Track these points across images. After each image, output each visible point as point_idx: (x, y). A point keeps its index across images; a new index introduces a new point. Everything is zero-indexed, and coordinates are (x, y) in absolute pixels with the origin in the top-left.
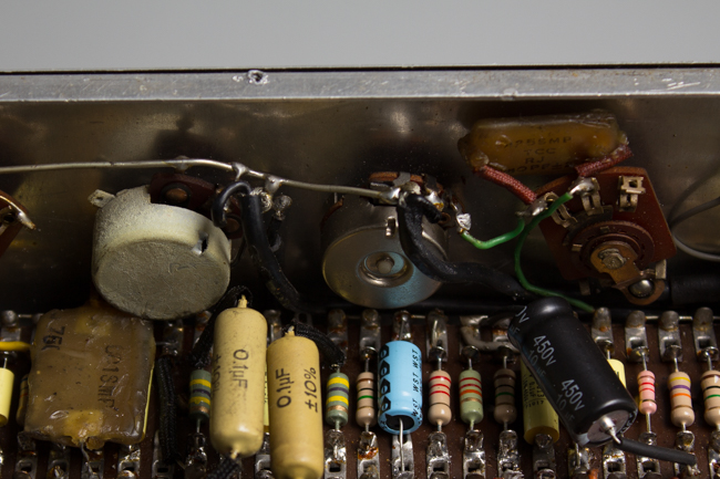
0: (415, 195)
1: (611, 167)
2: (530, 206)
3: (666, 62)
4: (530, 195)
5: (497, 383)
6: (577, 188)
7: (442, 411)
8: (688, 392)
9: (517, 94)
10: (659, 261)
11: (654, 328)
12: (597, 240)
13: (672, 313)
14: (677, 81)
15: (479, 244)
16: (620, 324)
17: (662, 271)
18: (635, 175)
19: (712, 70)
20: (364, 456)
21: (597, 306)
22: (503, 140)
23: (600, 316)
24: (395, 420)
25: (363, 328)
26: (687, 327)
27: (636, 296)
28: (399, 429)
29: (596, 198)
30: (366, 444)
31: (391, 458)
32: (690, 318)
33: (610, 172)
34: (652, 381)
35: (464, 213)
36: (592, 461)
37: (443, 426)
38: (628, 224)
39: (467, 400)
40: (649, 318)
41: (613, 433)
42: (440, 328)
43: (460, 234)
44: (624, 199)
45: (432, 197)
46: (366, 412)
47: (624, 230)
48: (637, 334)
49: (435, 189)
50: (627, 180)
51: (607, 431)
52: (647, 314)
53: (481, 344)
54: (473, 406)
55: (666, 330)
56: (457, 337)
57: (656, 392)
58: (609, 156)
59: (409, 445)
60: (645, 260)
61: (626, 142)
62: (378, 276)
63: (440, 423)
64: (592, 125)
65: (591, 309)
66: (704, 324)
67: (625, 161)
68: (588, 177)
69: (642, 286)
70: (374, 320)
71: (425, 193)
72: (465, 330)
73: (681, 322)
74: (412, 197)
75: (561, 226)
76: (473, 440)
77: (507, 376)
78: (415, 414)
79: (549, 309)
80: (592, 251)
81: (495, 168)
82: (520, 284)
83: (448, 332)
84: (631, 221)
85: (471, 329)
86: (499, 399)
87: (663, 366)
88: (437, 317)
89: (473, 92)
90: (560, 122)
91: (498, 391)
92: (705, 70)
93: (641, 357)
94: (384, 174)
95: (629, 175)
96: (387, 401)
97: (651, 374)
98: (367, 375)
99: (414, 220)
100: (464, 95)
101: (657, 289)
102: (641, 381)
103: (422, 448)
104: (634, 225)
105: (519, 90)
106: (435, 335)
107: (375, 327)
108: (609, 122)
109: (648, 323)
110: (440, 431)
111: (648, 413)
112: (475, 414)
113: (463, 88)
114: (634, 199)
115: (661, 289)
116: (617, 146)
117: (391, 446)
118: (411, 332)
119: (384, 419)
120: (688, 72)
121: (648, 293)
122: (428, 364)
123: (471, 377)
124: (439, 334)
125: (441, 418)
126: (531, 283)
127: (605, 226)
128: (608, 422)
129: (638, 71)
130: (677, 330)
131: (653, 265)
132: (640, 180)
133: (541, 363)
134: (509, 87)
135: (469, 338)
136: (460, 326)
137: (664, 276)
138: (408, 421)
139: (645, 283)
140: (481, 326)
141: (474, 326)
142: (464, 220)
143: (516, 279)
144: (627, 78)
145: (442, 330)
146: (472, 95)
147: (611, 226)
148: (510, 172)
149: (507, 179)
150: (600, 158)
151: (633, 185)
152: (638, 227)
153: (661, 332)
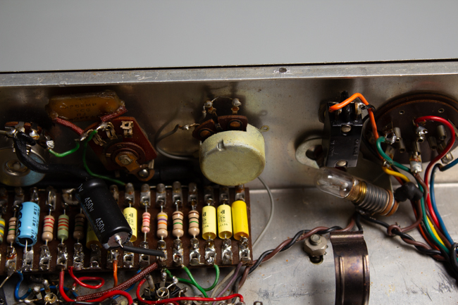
0: (22, 132)
1: (117, 117)
2: (80, 136)
3: (139, 67)
4: (80, 131)
5: (76, 220)
6: (100, 127)
7: (48, 235)
8: (166, 222)
9: (66, 84)
10: (151, 161)
11: (154, 192)
12: (118, 152)
13: (162, 185)
14: (142, 76)
15: (57, 154)
16: (139, 190)
17: (152, 165)
18: (129, 120)
19: (159, 71)
20: (9, 258)
21: (127, 183)
22: (63, 105)
23: (128, 187)
24: (23, 240)
25: (16, 197)
26: (170, 191)
27: (142, 177)
28: (25, 244)
29: (113, 131)
30: (11, 252)
31: (23, 259)
32: (170, 187)
33: (117, 119)
34: (149, 217)
35: (51, 140)
36: (118, 256)
37: (48, 242)
38: (130, 143)
39: (61, 229)
40: (151, 187)
41: (120, 243)
42: (52, 195)
43: (48, 151)
44: (126, 132)
45: (33, 134)
46: (11, 237)
47: (129, 146)
48: (147, 195)
49: (35, 129)
50: (124, 123)
51: (117, 242)
52: (150, 185)
53: (71, 202)
54: (63, 232)
55: (160, 193)
56: (61, 199)
57: (150, 223)
58: (116, 112)
59: (32, 252)
60: (143, 160)
61: (123, 105)
62: (14, 171)
63: (47, 241)
64: (105, 97)
65: (124, 184)
66: (177, 189)
67: (124, 114)
68: (107, 121)
69: (143, 172)
70: (21, 192)
71: (28, 131)
72: (64, 196)
73: (167, 189)
74: (19, 134)
75: (99, 145)
76: (62, 248)
77: (81, 217)
78: (32, 237)
79: (94, 184)
80: (115, 156)
81: (63, 119)
82: (88, 173)
83: (57, 197)
84: (133, 142)
85: (67, 195)
86: (76, 228)
87: (155, 209)
88: (50, 190)
89: (46, 83)
90: (90, 96)
91: (76, 224)
92: (156, 71)
93: (145, 206)
94: (12, 123)
95: (126, 120)
96: (19, 231)
97: (149, 214)
98: (14, 219)
99: (22, 145)
100: (41, 85)
101: (151, 173)
102: (144, 217)
103: (38, 253)
104: (133, 144)
105: (67, 82)
106: (50, 198)
107: (21, 196)
108: (113, 96)
109: (151, 190)
110: (46, 245)
111: (146, 233)
112: (64, 236)
113: (40, 81)
114: (131, 132)
115: (152, 174)
116: (119, 107)
117: (23, 253)
118: (39, 197)
119: (18, 240)
120: (147, 72)
121: (146, 176)
122: (44, 212)
123: (64, 217)
124: (52, 198)
125: (48, 238)
126: (93, 172)
127: (119, 145)
128: (118, 237)
129: (124, 72)
130: (165, 192)
131: (147, 162)
132: (130, 123)
133: (88, 210)
134: (63, 80)
135: (66, 199)
136: (62, 193)
137: (152, 167)
138: (30, 240)
139: (145, 171)
140: (72, 193)
141: (69, 194)
142: (50, 143)
143: (86, 171)
144: (119, 75)
145: (53, 196)
146: (45, 85)
147: (122, 145)
148: (70, 120)
149: (68, 124)
150: (112, 113)
151: (127, 125)
152: (135, 145)
153: (157, 194)
